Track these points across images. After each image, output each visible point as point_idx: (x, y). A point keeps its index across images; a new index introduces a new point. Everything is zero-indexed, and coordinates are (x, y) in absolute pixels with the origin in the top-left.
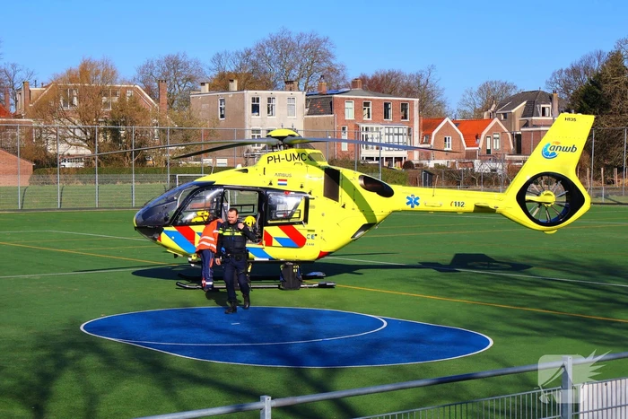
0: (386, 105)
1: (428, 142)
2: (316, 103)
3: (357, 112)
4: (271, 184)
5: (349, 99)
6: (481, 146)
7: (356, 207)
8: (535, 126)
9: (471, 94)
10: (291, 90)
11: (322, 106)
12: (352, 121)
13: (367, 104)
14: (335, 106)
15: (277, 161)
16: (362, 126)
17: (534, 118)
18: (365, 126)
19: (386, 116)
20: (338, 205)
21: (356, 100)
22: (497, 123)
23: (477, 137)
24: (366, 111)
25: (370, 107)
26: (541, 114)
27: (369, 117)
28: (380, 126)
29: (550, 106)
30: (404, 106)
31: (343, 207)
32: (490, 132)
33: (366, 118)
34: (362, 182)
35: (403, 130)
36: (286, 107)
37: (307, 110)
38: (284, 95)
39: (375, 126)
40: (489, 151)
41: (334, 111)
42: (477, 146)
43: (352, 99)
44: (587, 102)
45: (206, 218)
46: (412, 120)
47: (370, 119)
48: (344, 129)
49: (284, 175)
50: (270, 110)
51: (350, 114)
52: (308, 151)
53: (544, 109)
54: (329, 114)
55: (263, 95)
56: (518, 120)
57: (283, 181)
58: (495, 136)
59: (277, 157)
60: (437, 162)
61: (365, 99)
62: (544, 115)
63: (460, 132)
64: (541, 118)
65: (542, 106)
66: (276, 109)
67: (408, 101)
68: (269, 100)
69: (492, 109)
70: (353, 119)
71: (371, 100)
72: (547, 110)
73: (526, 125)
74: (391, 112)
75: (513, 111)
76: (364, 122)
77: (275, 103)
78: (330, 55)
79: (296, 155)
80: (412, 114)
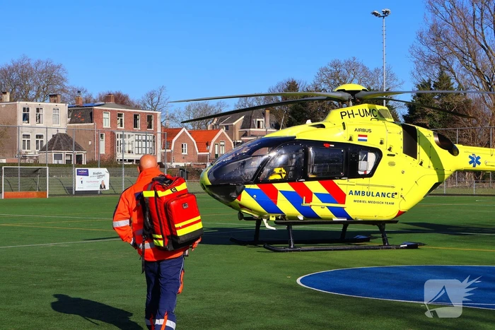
0: (136, 116)
1: (170, 148)
2: (77, 113)
3: (113, 122)
4: (351, 139)
5: (106, 110)
6: (211, 151)
7: (431, 165)
8: (252, 136)
9: (180, 113)
10: (55, 102)
11: (83, 116)
12: (109, 129)
13: (120, 115)
14: (95, 116)
15: (351, 116)
16: (117, 133)
17: (251, 129)
18: (120, 133)
19: (136, 126)
20: (417, 162)
21: (111, 111)
22: (222, 133)
23: (208, 144)
24: (119, 121)
25: (123, 118)
26: (257, 127)
27: (121, 126)
28: (131, 134)
29: (263, 120)
30: (149, 118)
31: (421, 164)
32: (217, 140)
33: (119, 127)
34: (437, 139)
35: (150, 138)
36: (51, 116)
37: (69, 119)
38: (50, 107)
39: (127, 134)
40: (217, 156)
41: (94, 120)
42: (208, 151)
43: (109, 111)
44: (295, 117)
45: (284, 176)
46: (156, 129)
47: (123, 128)
48: (102, 135)
49: (364, 130)
50: (38, 118)
51: (107, 124)
52: (378, 107)
53: (259, 122)
54: (90, 122)
55: (32, 105)
56: (238, 131)
57: (363, 137)
58: (222, 143)
59: (350, 112)
60: (177, 164)
61: (119, 111)
62: (259, 127)
63: (193, 140)
64: (257, 130)
65: (258, 120)
66: (43, 118)
67: (152, 114)
68: (38, 110)
69: (215, 122)
70: (109, 127)
71: (124, 112)
72: (261, 123)
73: (245, 135)
74: (139, 122)
75: (234, 124)
76: (118, 130)
77: (43, 112)
78: (63, 79)
79: (368, 111)
80: (156, 124)
